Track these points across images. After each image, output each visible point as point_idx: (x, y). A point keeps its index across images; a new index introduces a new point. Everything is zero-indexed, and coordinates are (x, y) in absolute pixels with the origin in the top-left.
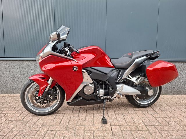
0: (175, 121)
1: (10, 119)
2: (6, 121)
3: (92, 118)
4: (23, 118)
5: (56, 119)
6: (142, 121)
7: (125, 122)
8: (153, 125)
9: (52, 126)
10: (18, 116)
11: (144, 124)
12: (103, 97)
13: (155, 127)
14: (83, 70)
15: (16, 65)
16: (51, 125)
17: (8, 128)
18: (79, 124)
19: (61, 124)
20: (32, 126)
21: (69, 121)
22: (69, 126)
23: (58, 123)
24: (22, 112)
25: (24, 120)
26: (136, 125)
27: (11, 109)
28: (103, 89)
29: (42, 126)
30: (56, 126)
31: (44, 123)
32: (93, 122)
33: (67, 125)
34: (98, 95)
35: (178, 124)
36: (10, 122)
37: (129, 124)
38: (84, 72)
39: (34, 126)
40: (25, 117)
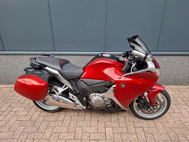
0: (162, 121)
1: (20, 119)
2: (16, 120)
3: (90, 117)
4: (31, 117)
5: (59, 119)
6: (133, 122)
7: (118, 123)
8: (141, 127)
9: (56, 127)
10: (26, 115)
11: (134, 126)
16: (54, 127)
17: (19, 130)
18: (78, 125)
19: (63, 125)
20: (39, 127)
21: (70, 121)
22: (70, 128)
23: (60, 124)
24: (29, 110)
25: (32, 119)
26: (127, 127)
27: (20, 105)
29: (47, 127)
30: (59, 128)
31: (49, 123)
32: (91, 123)
33: (68, 127)
35: (164, 126)
36: (20, 122)
37: (121, 126)
39: (40, 128)
40: (32, 116)
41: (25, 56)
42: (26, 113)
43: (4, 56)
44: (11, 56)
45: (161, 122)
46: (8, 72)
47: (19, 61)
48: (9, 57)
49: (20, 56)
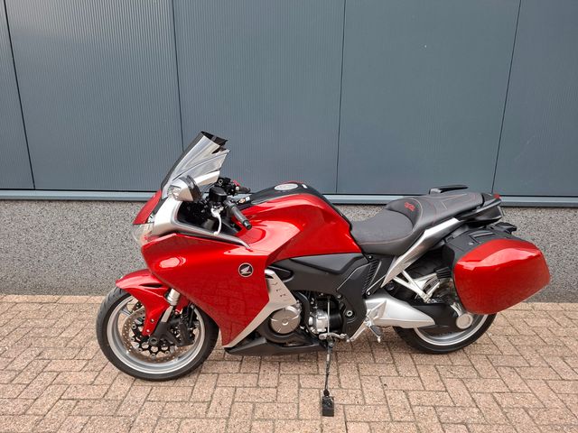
0: (526, 406)
1: (71, 393)
2: (60, 399)
3: (296, 391)
4: (105, 388)
5: (197, 396)
6: (435, 407)
7: (385, 409)
8: (462, 423)
9: (188, 421)
10: (92, 384)
11: (439, 418)
12: (325, 335)
13: (468, 429)
14: (268, 272)
15: (70, 213)
16: (182, 419)
17: (69, 426)
18: (258, 414)
19: (210, 414)
20: (132, 419)
21: (233, 403)
22: (232, 422)
23: (201, 410)
24: (100, 368)
25: (110, 396)
26: (415, 422)
27: (70, 353)
28: (325, 310)
29: (159, 418)
30: (197, 423)
31: (163, 408)
32: (298, 408)
33: (227, 419)
34: (312, 328)
35: (533, 420)
36: (73, 403)
37: (397, 419)
38: (271, 277)
39: (137, 420)
40: (111, 385)
41: (94, 205)
42: (90, 377)
43: (34, 205)
44: (53, 204)
45: (523, 408)
46: (40, 254)
47: (77, 220)
48: (47, 206)
49: (82, 204)
